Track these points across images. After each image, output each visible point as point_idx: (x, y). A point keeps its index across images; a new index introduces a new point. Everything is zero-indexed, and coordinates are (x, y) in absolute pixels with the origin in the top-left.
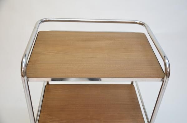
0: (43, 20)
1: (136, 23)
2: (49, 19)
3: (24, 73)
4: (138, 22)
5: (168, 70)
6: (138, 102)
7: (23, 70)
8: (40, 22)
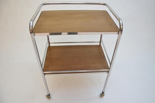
0: (45, 3)
1: (101, 4)
2: (48, 3)
3: (31, 30)
4: (102, 3)
5: (121, 27)
6: (104, 55)
7: (30, 28)
8: (43, 4)
